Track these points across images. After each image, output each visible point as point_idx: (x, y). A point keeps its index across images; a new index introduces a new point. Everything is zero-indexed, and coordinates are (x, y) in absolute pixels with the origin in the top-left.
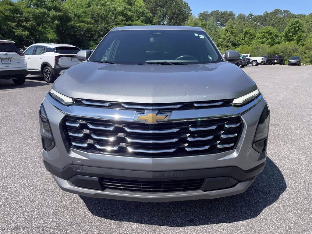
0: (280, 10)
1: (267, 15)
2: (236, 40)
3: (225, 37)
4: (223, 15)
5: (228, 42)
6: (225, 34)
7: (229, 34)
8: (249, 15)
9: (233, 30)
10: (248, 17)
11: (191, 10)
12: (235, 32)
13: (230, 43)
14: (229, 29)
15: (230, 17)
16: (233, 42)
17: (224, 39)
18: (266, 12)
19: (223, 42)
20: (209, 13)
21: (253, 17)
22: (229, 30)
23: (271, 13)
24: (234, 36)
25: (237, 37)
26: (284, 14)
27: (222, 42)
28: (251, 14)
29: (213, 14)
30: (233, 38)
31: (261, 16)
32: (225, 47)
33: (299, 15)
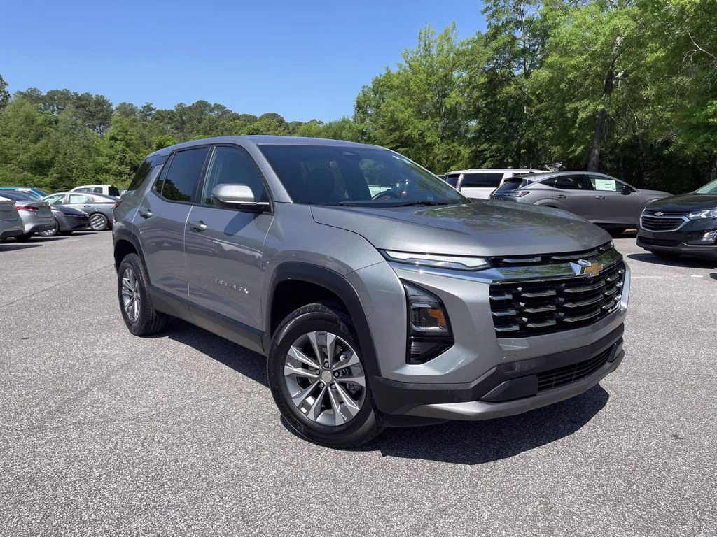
0: (207, 102)
1: (182, 110)
2: (139, 160)
3: (112, 152)
4: (83, 103)
5: (121, 163)
6: (111, 147)
7: (120, 146)
8: (144, 108)
9: (128, 137)
10: (143, 112)
11: (5, 84)
12: (133, 143)
13: (127, 165)
14: (118, 134)
15: (99, 108)
16: (133, 165)
17: (112, 158)
18: (180, 105)
19: (109, 163)
20: (44, 94)
21: (153, 112)
22: (119, 138)
23: (190, 108)
24: (132, 151)
25: (141, 154)
26: (216, 112)
27: (106, 164)
28: (148, 106)
29: (56, 97)
30: (130, 156)
31: (172, 112)
32: (116, 175)
33: (244, 116)
